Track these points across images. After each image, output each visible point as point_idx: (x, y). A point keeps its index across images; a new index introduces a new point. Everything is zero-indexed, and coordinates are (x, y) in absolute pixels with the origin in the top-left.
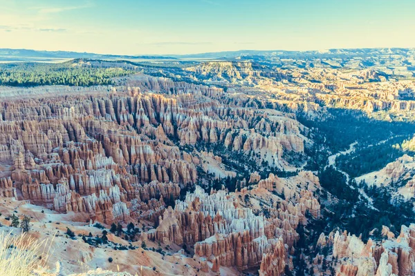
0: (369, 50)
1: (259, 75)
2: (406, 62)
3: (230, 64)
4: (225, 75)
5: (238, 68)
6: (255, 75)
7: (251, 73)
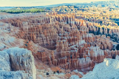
0: (102, 2)
1: (77, 10)
2: (114, 5)
3: (67, 6)
4: (66, 10)
5: (69, 8)
6: (75, 10)
7: (74, 9)
